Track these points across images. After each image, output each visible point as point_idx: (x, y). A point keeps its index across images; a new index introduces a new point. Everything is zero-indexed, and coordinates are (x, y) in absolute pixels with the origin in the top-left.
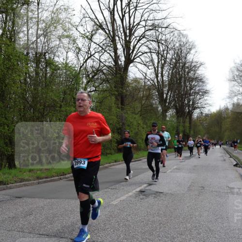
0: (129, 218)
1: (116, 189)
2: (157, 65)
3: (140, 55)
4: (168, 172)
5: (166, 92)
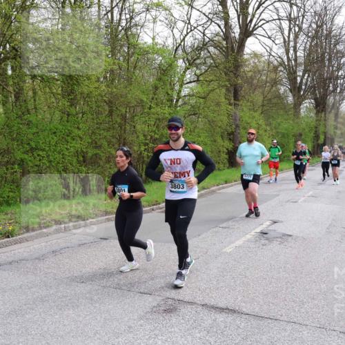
0: (248, 274)
1: (228, 228)
2: (287, 35)
3: (264, 24)
4: (300, 201)
5: (301, 74)
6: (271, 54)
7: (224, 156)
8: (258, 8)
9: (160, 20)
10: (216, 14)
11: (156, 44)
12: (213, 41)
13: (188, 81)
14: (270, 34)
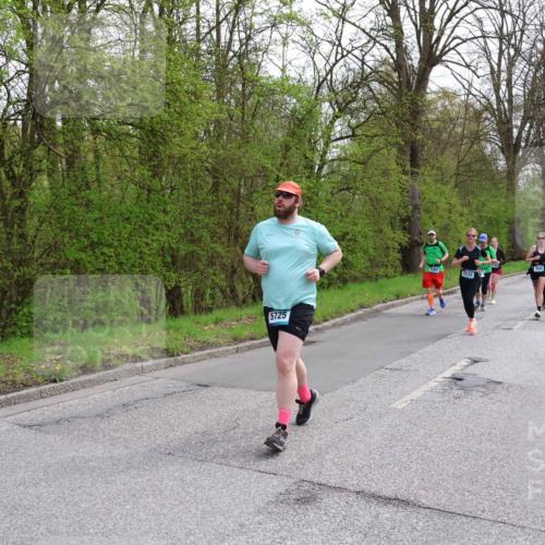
0: (430, 443)
1: (400, 370)
2: (497, 61)
3: (458, 45)
4: (515, 328)
5: (519, 123)
6: (470, 93)
7: (395, 256)
8: (449, 19)
9: (293, 41)
10: (382, 29)
11: (287, 78)
12: (377, 72)
13: (338, 136)
14: (468, 61)
